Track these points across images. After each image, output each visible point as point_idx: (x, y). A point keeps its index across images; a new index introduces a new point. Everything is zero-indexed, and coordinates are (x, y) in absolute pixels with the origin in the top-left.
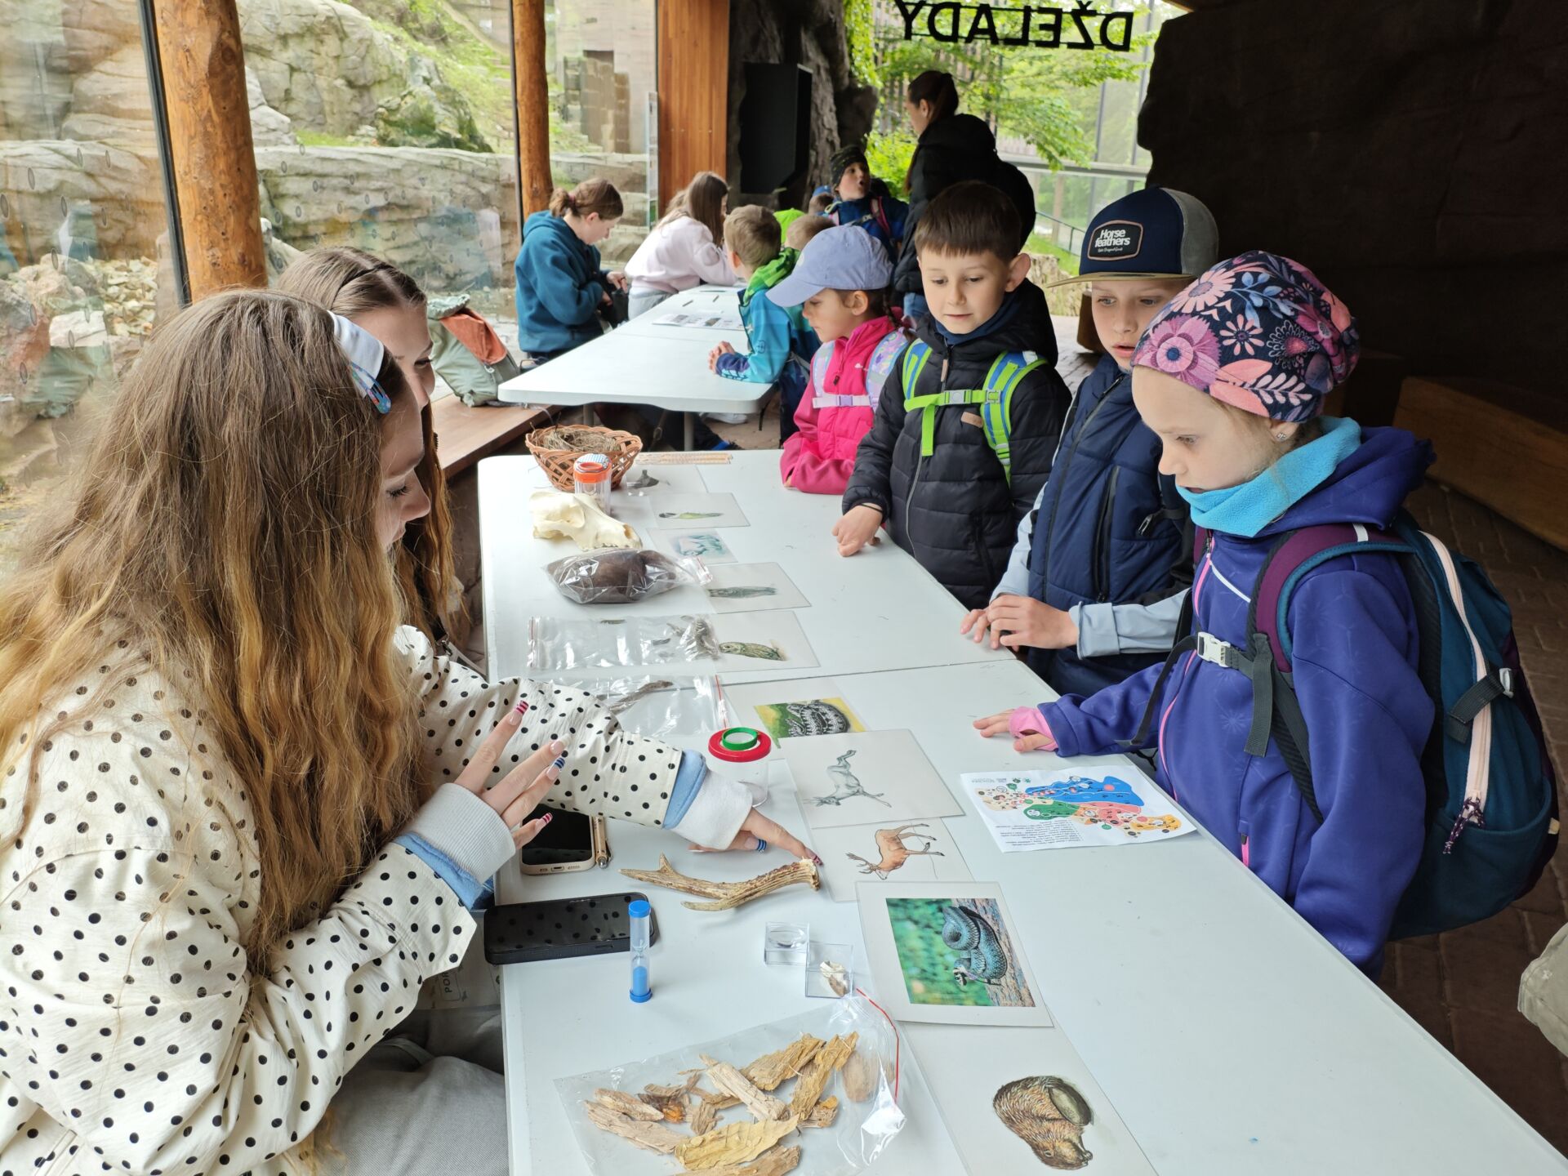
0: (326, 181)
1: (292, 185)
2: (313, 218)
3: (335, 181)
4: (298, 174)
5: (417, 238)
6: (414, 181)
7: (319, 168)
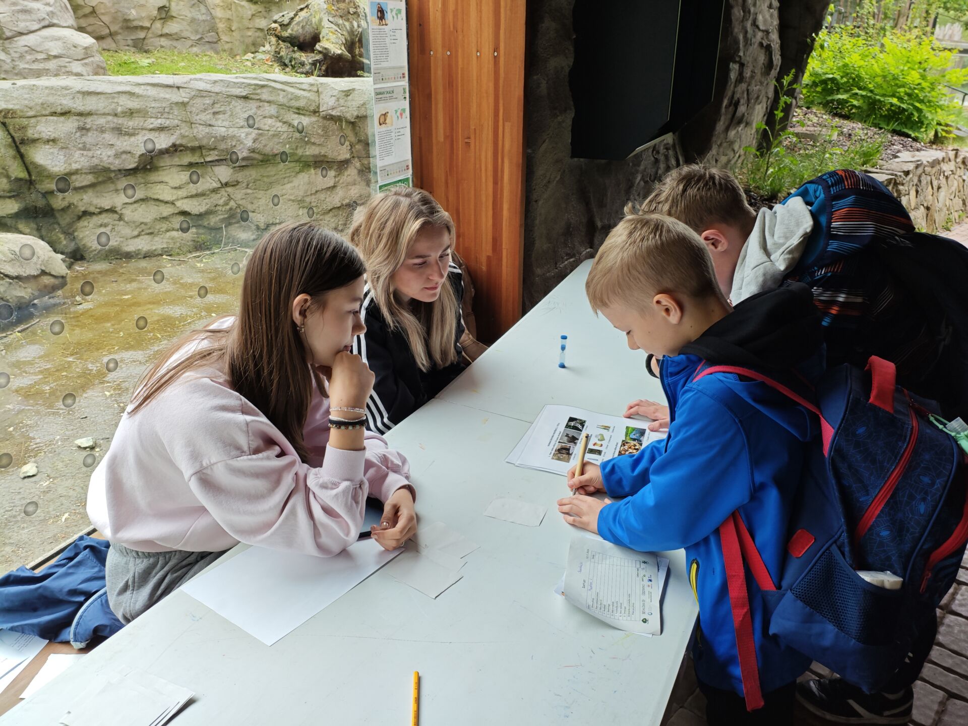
0: (89, 120)
1: (45, 128)
2: (75, 166)
3: (102, 121)
4: (54, 114)
5: (215, 185)
6: (205, 117)
7: (79, 105)
